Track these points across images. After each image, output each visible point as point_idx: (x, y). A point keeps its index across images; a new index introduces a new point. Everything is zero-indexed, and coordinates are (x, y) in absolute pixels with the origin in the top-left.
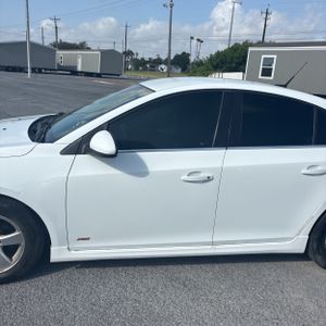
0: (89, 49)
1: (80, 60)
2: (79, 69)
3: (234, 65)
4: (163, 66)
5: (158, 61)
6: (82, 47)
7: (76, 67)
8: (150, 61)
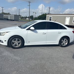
0: (10, 14)
1: (9, 17)
2: (9, 19)
3: (43, 18)
4: (27, 18)
5: (26, 17)
6: (9, 14)
7: (8, 18)
8: (24, 17)
